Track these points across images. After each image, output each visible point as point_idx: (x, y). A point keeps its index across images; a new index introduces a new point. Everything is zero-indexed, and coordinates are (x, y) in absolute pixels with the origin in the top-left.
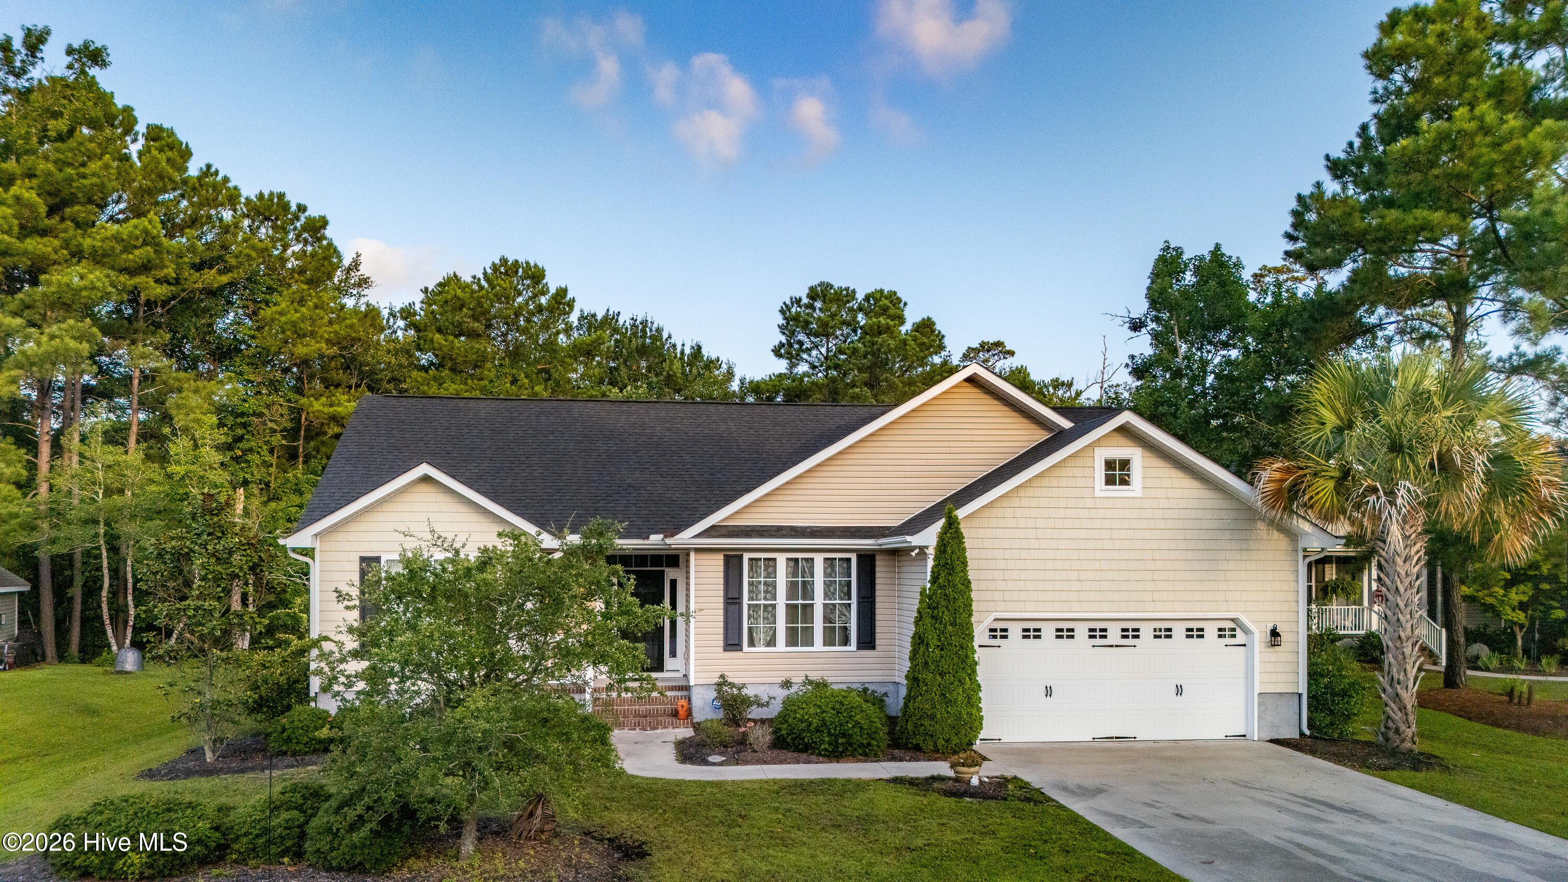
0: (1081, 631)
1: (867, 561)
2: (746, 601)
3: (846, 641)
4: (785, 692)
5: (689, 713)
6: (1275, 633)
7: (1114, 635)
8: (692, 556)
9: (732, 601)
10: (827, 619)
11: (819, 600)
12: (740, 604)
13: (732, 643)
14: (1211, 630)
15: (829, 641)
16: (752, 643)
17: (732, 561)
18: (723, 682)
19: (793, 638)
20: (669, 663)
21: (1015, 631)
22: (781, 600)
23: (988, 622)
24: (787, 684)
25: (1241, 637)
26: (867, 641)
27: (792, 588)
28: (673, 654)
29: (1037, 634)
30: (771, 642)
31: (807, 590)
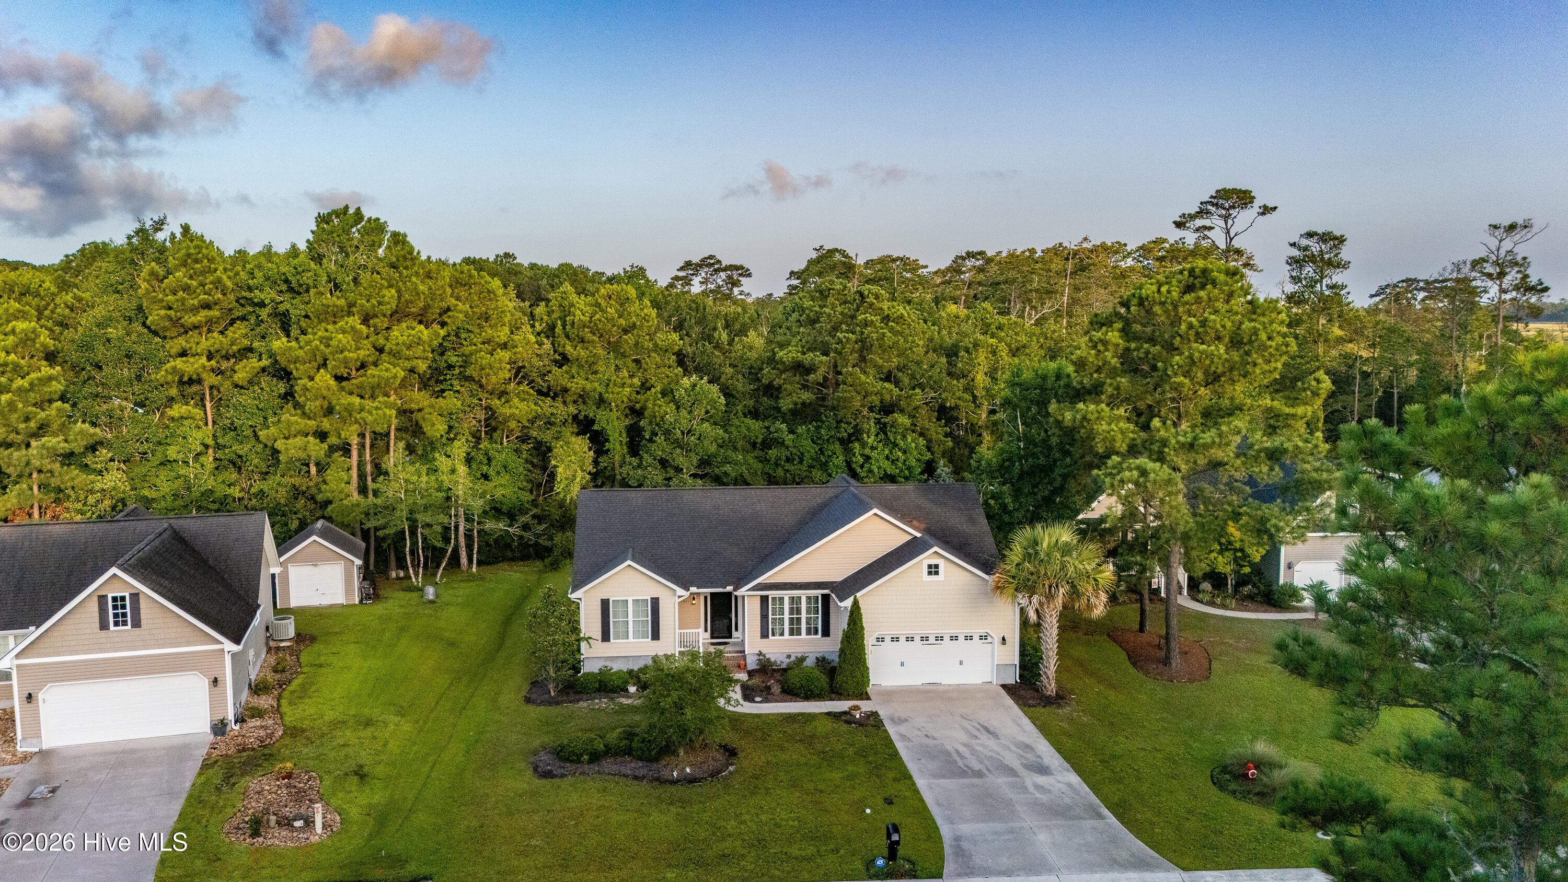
0: (917, 639)
1: (826, 598)
2: (770, 617)
3: (816, 633)
4: (788, 660)
5: (746, 666)
6: (1004, 639)
7: (932, 640)
8: (746, 598)
9: (764, 617)
10: (808, 623)
11: (804, 616)
12: (768, 618)
13: (764, 635)
14: (976, 638)
15: (809, 632)
16: (773, 635)
17: (764, 599)
18: (760, 654)
19: (792, 633)
20: (735, 634)
21: (888, 639)
22: (786, 616)
23: (876, 635)
24: (789, 657)
25: (989, 640)
26: (826, 633)
27: (791, 611)
28: (736, 629)
29: (898, 639)
30: (782, 634)
31: (799, 611)
